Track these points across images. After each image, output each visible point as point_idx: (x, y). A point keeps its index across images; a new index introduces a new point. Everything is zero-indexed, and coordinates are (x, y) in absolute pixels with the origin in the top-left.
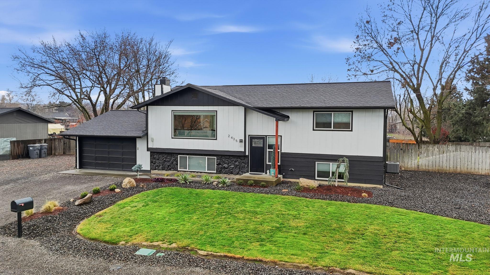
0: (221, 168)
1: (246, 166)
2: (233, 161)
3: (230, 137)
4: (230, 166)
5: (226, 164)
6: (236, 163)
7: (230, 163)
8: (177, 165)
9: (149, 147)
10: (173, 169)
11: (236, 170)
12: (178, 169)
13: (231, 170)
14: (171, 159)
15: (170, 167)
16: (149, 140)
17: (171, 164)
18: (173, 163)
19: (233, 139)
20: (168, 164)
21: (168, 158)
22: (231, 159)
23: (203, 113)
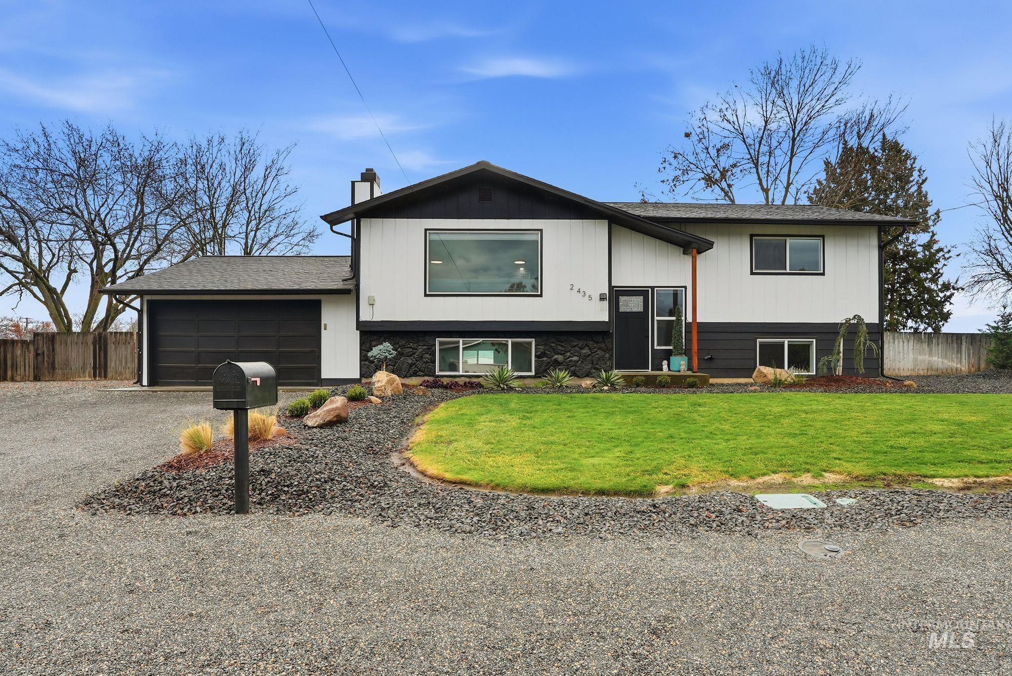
0: (548, 363)
1: (607, 355)
2: (575, 346)
3: (576, 289)
4: (568, 358)
5: (558, 354)
6: (584, 351)
7: (570, 351)
8: (434, 362)
9: (362, 318)
10: (423, 372)
11: (584, 365)
12: (435, 372)
13: (572, 366)
14: (417, 349)
15: (414, 368)
16: (361, 302)
17: (417, 361)
18: (422, 358)
19: (582, 293)
20: (410, 361)
21: (411, 347)
22: (572, 341)
23: (508, 235)
